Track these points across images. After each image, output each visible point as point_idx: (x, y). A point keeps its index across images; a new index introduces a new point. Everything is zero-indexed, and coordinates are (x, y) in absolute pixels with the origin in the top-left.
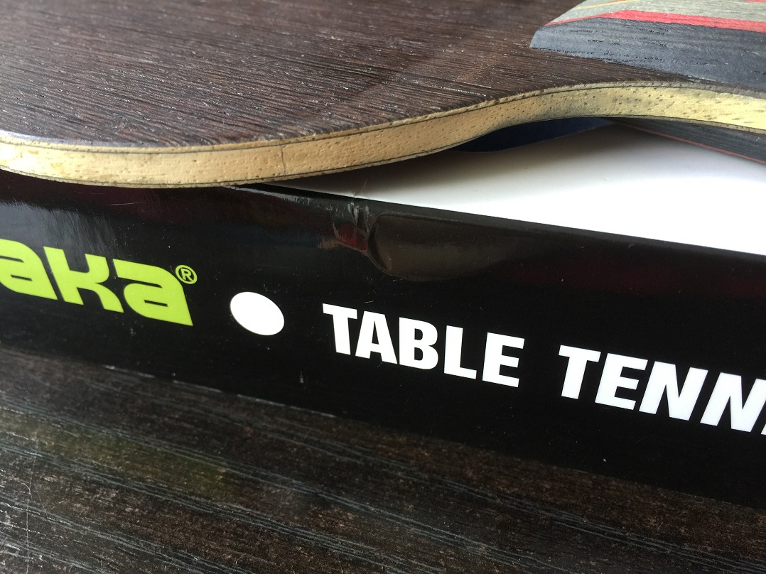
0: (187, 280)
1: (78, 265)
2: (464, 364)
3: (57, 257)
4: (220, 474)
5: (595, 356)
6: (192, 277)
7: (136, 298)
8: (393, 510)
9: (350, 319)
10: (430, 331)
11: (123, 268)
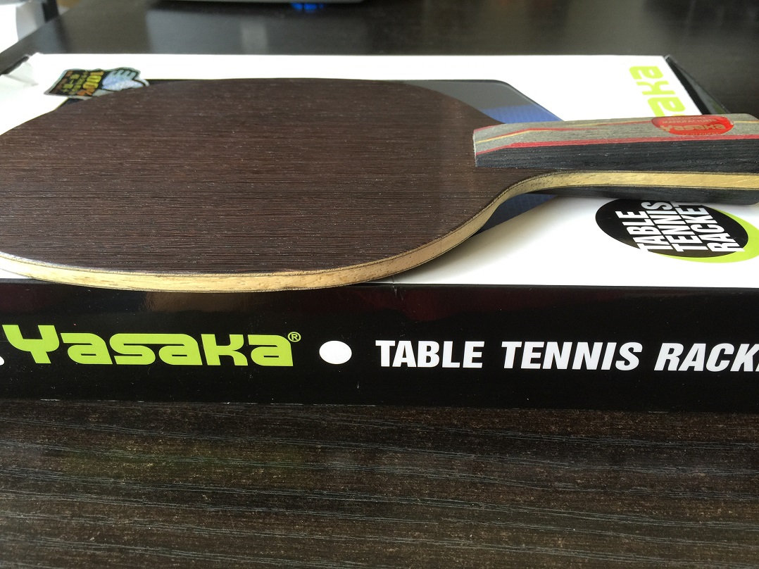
0: (295, 340)
1: (223, 341)
2: (453, 360)
3: (209, 339)
4: (319, 448)
5: (519, 344)
6: (298, 338)
7: (258, 357)
8: (422, 448)
9: (391, 347)
10: (435, 346)
11: (254, 339)
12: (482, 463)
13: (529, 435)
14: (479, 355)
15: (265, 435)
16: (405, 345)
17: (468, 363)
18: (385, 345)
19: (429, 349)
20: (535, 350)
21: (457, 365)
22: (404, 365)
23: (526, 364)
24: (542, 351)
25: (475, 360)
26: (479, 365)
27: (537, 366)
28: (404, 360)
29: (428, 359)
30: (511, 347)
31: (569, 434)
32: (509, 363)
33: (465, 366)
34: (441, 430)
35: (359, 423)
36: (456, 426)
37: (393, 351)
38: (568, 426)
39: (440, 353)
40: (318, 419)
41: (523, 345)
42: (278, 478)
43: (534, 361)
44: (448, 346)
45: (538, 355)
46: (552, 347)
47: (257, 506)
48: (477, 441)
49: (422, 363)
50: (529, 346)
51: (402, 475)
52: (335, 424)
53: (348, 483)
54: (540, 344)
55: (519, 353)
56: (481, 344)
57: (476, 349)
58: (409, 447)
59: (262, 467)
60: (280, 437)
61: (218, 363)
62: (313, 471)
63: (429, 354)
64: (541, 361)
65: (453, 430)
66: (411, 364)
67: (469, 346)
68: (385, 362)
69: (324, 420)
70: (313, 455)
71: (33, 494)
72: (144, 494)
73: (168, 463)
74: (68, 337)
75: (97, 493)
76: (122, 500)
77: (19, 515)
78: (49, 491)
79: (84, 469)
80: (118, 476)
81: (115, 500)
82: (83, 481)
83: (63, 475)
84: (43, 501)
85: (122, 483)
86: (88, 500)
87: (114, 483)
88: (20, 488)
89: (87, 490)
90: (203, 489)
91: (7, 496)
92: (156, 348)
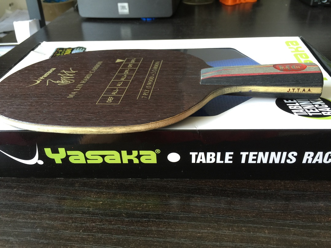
0: (158, 152)
1: (129, 153)
2: (221, 160)
3: (124, 153)
4: (167, 196)
5: (247, 153)
6: (159, 152)
7: (143, 160)
8: (208, 195)
9: (196, 155)
10: (213, 154)
11: (142, 152)
12: (233, 201)
13: (251, 190)
14: (231, 158)
15: (145, 191)
16: (202, 154)
17: (227, 161)
18: (193, 154)
19: (211, 155)
20: (254, 155)
21: (222, 162)
22: (201, 162)
23: (250, 161)
24: (257, 156)
25: (229, 160)
26: (231, 162)
27: (255, 162)
28: (201, 160)
29: (211, 160)
30: (244, 154)
31: (268, 190)
32: (243, 161)
33: (226, 162)
34: (215, 188)
35: (182, 186)
36: (221, 187)
37: (197, 156)
38: (267, 187)
39: (216, 157)
40: (165, 185)
41: (249, 153)
42: (152, 207)
43: (253, 160)
44: (219, 154)
45: (255, 158)
46: (261, 154)
47: (144, 218)
48: (230, 193)
49: (208, 161)
50: (252, 154)
51: (201, 206)
52: (173, 186)
53: (180, 209)
54: (256, 153)
55: (247, 157)
56: (232, 153)
57: (230, 155)
58: (203, 195)
59: (145, 203)
60: (151, 191)
61: (127, 162)
62: (165, 204)
63: (211, 157)
64: (256, 160)
65: (220, 189)
66: (204, 162)
67: (227, 154)
68: (193, 161)
69: (168, 185)
70: (165, 199)
71: (56, 214)
72: (100, 214)
73: (108, 202)
74: (69, 153)
75: (81, 214)
76: (91, 216)
77: (51, 222)
78: (62, 213)
79: (75, 205)
80: (89, 207)
81: (89, 216)
82: (75, 209)
83: (67, 207)
84: (60, 217)
85: (91, 209)
86: (78, 216)
87: (88, 210)
88: (51, 212)
89: (77, 212)
90: (123, 212)
91: (46, 215)
92: (103, 156)
